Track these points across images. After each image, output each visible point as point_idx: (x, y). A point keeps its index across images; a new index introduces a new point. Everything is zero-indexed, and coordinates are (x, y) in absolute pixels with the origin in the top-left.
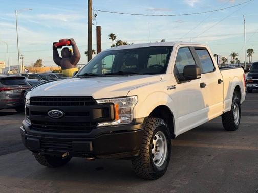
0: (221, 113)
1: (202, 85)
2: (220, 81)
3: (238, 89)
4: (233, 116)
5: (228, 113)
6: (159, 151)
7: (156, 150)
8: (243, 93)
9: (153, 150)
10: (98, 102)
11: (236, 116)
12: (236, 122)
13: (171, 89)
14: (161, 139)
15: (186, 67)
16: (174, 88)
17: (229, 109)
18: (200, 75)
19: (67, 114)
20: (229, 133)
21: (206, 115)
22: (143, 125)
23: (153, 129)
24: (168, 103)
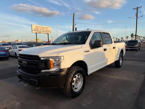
0: (114, 61)
1: (105, 50)
2: (114, 48)
3: (122, 51)
4: (119, 62)
5: (117, 61)
6: (78, 83)
7: (76, 83)
8: (124, 52)
9: (73, 84)
10: (42, 59)
11: (121, 62)
12: (121, 64)
13: (86, 52)
14: (79, 77)
15: (96, 41)
16: (88, 51)
17: (118, 59)
18: (102, 45)
19: (29, 64)
20: (117, 69)
21: (106, 63)
22: (66, 72)
23: (74, 73)
24: (84, 59)
